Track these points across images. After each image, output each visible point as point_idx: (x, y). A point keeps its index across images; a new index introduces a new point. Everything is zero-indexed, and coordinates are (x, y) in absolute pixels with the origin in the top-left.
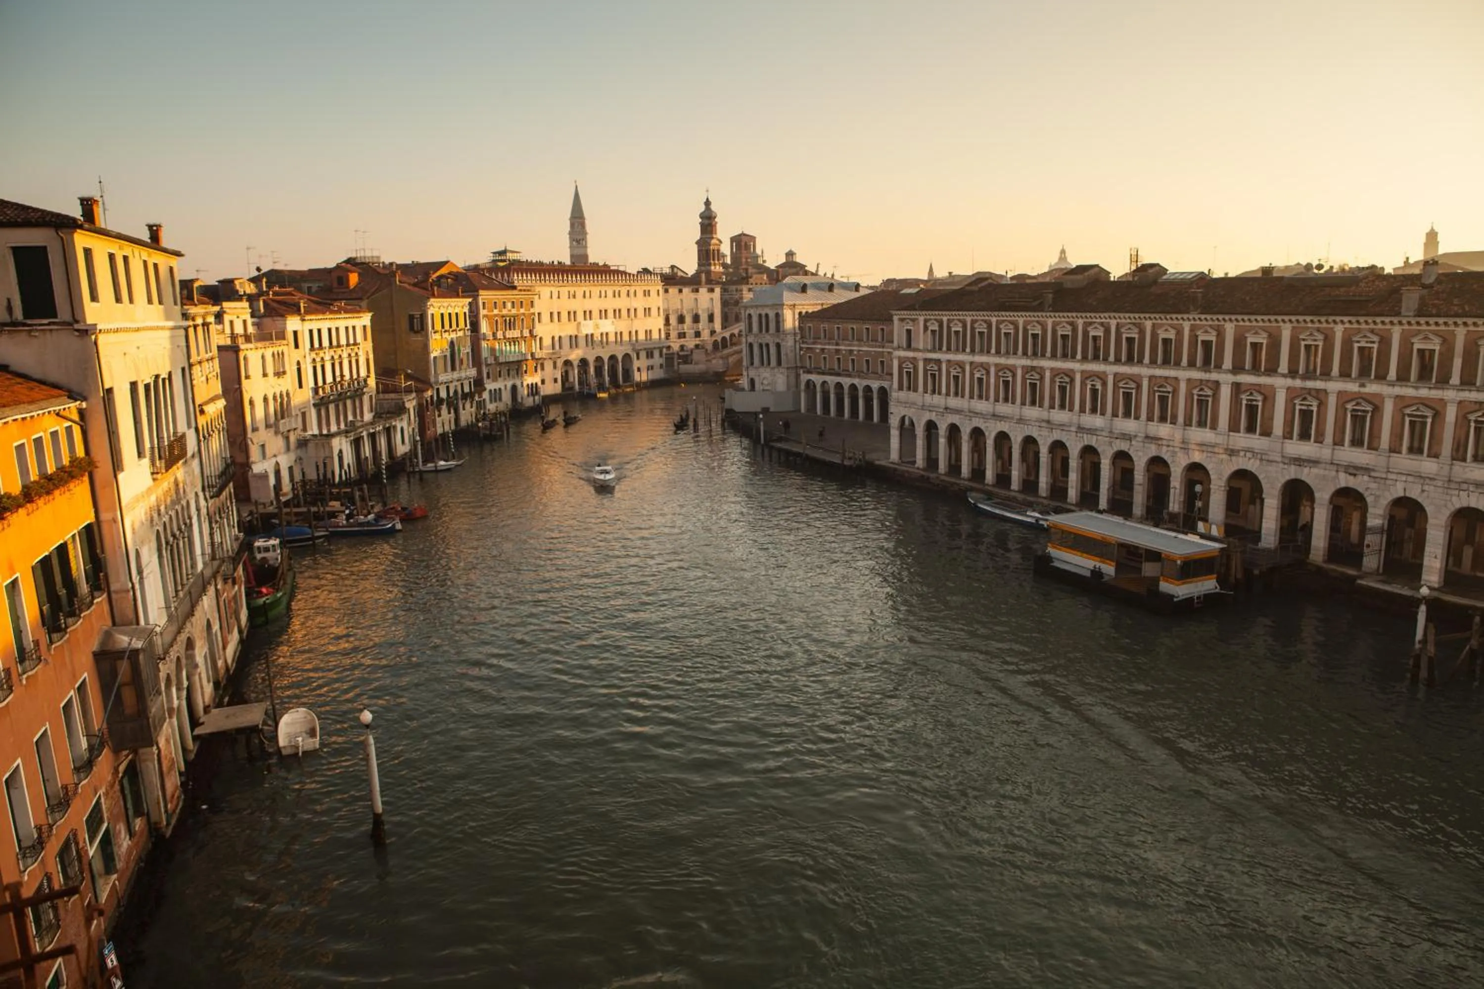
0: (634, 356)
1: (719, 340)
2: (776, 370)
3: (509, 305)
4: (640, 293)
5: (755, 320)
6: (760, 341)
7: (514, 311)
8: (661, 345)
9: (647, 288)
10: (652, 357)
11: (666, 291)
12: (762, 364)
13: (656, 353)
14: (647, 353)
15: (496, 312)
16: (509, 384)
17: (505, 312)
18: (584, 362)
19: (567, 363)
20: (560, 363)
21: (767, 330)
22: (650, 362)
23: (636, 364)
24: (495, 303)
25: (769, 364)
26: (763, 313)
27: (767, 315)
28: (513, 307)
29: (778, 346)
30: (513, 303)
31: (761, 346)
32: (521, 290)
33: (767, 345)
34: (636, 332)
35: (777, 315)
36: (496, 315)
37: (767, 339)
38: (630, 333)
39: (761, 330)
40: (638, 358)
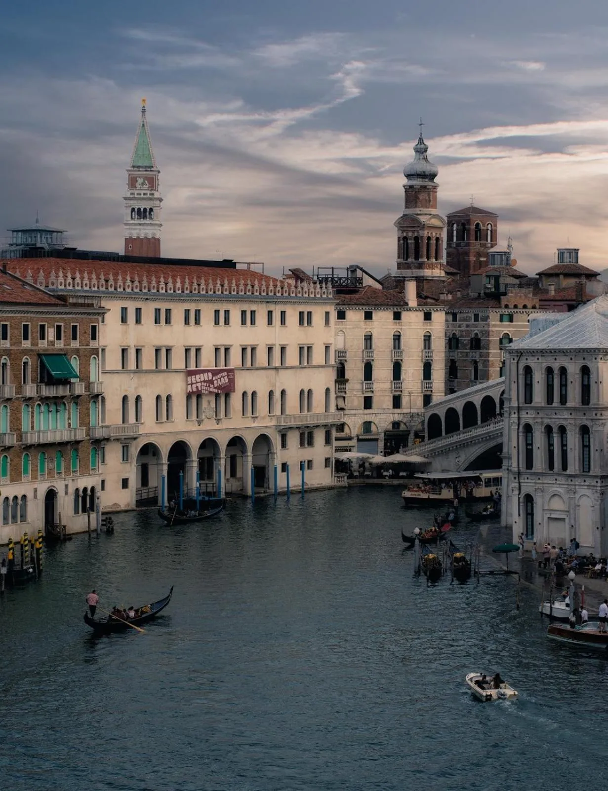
0: (276, 440)
1: (442, 414)
2: (577, 481)
3: (51, 333)
4: (292, 318)
5: (539, 378)
6: (547, 421)
7: (60, 345)
8: (328, 421)
9: (306, 309)
10: (311, 443)
11: (341, 315)
12: (551, 466)
13: (319, 438)
14: (302, 435)
15: (26, 344)
16: (43, 489)
17: (43, 345)
18: (180, 450)
19: (149, 450)
20: (135, 450)
21: (563, 400)
22: (307, 454)
23: (279, 456)
24: (26, 327)
25: (565, 467)
26: (556, 366)
27: (563, 371)
28: (59, 337)
29: (585, 431)
30: (59, 328)
31: (549, 430)
32: (75, 305)
33: (562, 430)
34: (283, 392)
35: (585, 371)
36: (26, 352)
37: (563, 418)
38: (271, 394)
39: (550, 399)
40: (284, 445)
